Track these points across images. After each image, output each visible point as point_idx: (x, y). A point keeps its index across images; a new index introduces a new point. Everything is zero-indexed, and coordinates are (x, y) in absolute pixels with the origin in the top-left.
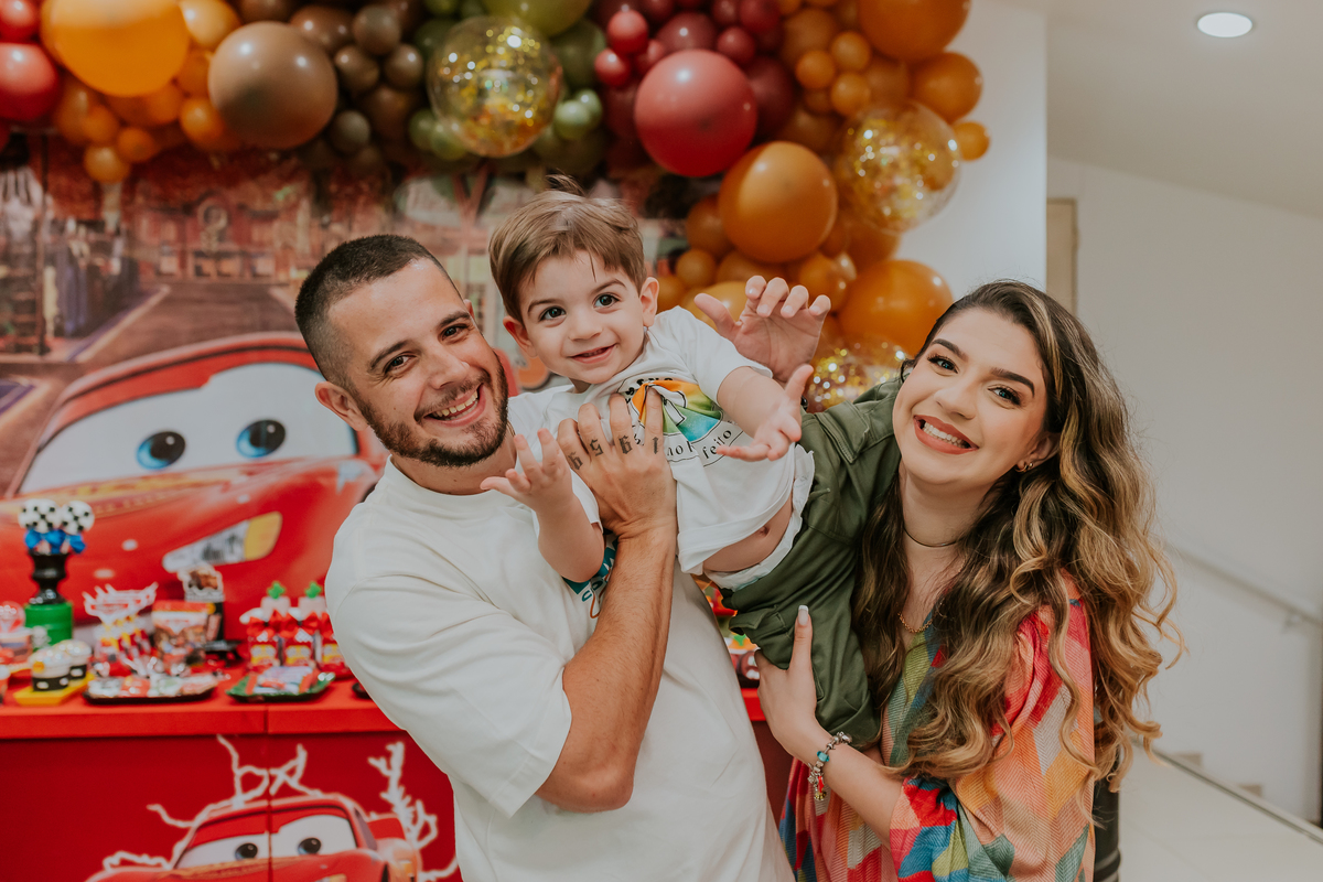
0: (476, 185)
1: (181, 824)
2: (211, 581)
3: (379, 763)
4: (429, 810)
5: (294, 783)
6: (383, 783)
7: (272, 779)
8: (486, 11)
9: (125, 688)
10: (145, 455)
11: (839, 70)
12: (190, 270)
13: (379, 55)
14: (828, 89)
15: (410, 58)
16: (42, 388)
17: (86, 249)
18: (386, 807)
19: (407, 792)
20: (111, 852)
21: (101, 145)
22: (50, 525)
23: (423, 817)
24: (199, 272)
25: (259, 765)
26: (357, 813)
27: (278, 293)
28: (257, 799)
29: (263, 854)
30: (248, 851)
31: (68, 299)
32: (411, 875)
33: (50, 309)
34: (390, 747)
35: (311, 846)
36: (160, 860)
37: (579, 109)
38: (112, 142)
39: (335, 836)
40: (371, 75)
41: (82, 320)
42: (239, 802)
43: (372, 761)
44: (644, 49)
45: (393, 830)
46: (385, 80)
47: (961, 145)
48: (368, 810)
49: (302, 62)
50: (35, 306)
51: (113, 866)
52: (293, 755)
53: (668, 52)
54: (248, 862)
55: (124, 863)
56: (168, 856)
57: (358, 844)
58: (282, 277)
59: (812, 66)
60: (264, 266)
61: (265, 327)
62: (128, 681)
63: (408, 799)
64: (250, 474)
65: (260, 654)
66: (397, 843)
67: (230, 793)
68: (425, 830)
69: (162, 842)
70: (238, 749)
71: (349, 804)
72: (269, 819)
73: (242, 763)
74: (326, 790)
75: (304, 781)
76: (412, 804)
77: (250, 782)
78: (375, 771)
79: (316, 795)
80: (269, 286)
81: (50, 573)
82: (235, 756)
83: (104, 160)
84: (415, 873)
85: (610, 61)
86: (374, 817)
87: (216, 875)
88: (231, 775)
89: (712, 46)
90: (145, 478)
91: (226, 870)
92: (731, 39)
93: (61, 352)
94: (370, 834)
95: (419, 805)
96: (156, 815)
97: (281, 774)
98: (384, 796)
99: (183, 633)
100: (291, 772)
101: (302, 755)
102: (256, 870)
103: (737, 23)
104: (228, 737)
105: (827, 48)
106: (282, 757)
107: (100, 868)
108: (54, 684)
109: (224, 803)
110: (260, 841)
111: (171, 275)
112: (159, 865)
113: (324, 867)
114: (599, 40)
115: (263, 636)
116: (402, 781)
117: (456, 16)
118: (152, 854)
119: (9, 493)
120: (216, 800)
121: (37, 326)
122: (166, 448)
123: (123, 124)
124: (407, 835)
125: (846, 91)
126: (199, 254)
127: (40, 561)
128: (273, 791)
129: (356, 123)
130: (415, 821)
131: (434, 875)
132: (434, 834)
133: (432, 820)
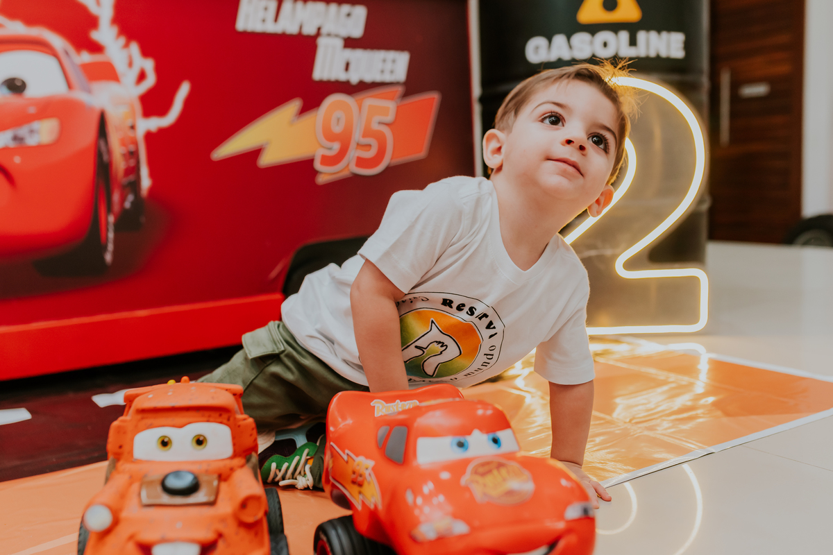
4: (145, 53)
18: (96, 48)
23: (139, 61)
26: (67, 53)
32: (129, 123)
35: (15, 85)
39: (42, 75)
45: (106, 73)
48: (78, 49)
57: (70, 86)
63: (122, 40)
68: (142, 76)
71: (57, 41)
74: (30, 21)
76: (127, 45)
78: (84, 7)
79: (18, 28)
84: (134, 119)
86: (86, 57)
94: (83, 76)
95: (135, 48)
98: (96, 35)
113: (32, 110)
116: (114, 21)
124: (123, 79)
130: (130, 64)
131: (155, 123)
132: (151, 80)
133: (149, 65)
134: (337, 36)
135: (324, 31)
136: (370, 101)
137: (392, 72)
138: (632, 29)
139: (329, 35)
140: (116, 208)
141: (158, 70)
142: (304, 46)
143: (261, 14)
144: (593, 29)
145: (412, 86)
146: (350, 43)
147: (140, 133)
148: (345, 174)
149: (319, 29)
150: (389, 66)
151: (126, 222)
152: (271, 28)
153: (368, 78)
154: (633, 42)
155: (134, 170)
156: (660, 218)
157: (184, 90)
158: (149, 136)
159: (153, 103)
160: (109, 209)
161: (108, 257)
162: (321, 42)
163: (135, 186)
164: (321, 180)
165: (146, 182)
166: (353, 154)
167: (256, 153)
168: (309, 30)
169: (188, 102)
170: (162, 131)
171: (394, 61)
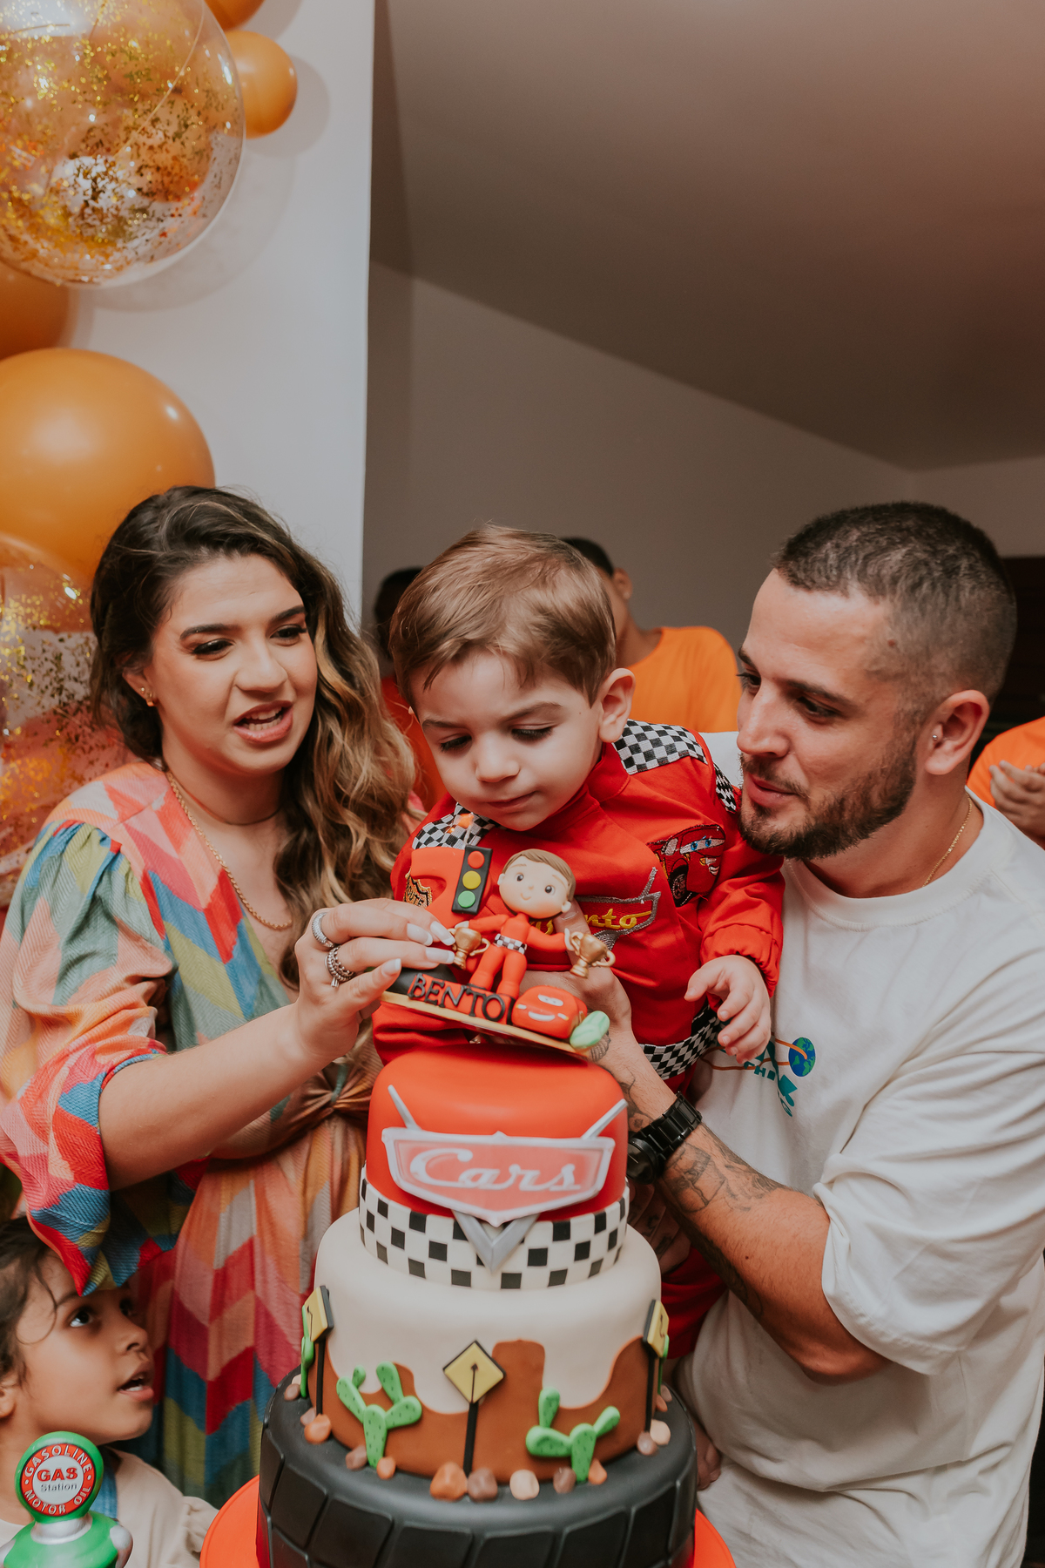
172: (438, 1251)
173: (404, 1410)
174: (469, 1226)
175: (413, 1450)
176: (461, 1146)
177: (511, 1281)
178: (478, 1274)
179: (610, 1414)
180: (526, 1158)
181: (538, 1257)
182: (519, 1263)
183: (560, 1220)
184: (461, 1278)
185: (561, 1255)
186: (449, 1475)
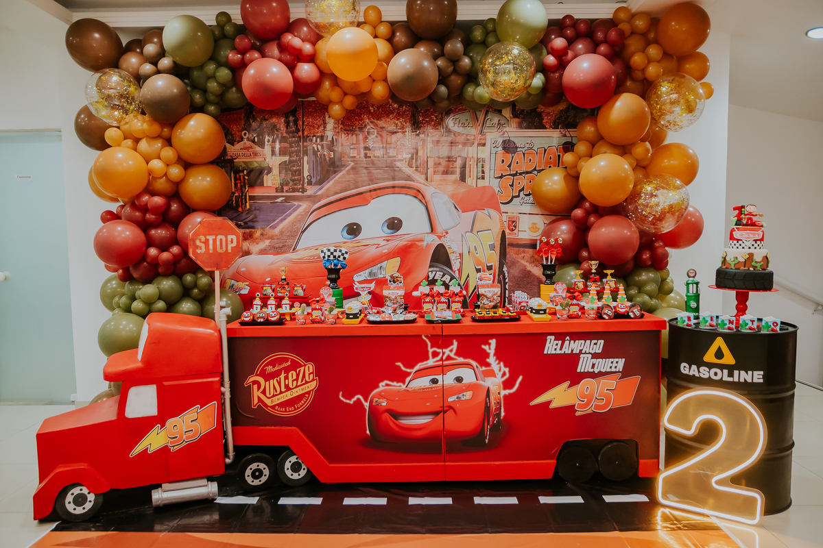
0: (481, 116)
1: (408, 370)
2: (398, 279)
3: (486, 347)
4: (506, 366)
5: (452, 355)
6: (487, 355)
7: (444, 353)
8: (499, 41)
9: (382, 318)
10: (345, 233)
11: (649, 61)
12: (362, 155)
13: (454, 60)
14: (644, 70)
15: (467, 61)
16: (304, 206)
17: (320, 147)
18: (488, 365)
19: (497, 359)
20: (382, 381)
21: (336, 103)
22: (335, 257)
23: (503, 369)
24: (366, 156)
25: (439, 348)
26: (477, 367)
27: (398, 164)
28: (437, 361)
29: (440, 382)
30: (435, 381)
31: (312, 169)
32: (498, 392)
33: (306, 174)
34: (490, 341)
35: (459, 379)
36: (401, 384)
37: (538, 80)
38: (341, 102)
39: (468, 376)
40: (451, 69)
41: (318, 178)
42: (431, 362)
43: (483, 347)
44: (567, 54)
45: (492, 374)
46: (455, 71)
47: (704, 93)
48: (481, 365)
49: (426, 64)
50: (300, 172)
51: (383, 386)
52: (452, 344)
53: (575, 56)
54: (434, 385)
55: (387, 385)
56: (404, 383)
57: (477, 379)
58: (400, 157)
59: (637, 59)
60: (392, 152)
61: (394, 179)
62: (383, 315)
63: (497, 361)
64: (388, 241)
65: (426, 307)
66: (493, 378)
67: (427, 359)
68: (504, 374)
69: (401, 377)
70: (430, 341)
71: (474, 363)
72: (443, 369)
73: (432, 347)
74: (465, 357)
75: (456, 354)
76: (499, 363)
77: (435, 354)
78: (484, 350)
79: (461, 360)
80: (395, 161)
81: (333, 276)
82: (429, 344)
83: (336, 109)
84: (500, 390)
85: (551, 60)
86: (484, 368)
87: (422, 390)
88: (428, 351)
89: (594, 51)
90: (345, 243)
91: (426, 388)
92: (602, 48)
93: (311, 190)
94: (483, 376)
95: (502, 364)
96: (399, 367)
97: (447, 351)
98: (488, 360)
99: (396, 298)
100: (451, 351)
101: (455, 343)
102: (438, 388)
103: (605, 41)
104: (427, 337)
105: (643, 51)
106: (447, 344)
107: (378, 387)
108: (355, 316)
109: (425, 362)
110: (439, 377)
111: (355, 157)
112: (400, 386)
113: (464, 388)
114: (545, 51)
115: (427, 300)
116: (495, 355)
117: (484, 44)
118: (398, 382)
119: (291, 251)
120: (422, 361)
121: (301, 180)
122: (354, 230)
123: (345, 94)
124: (497, 376)
125: (652, 70)
126: (366, 148)
127: (330, 271)
128: (444, 358)
129: (443, 89)
130: (500, 370)
131: (507, 392)
132: (507, 375)
133: (507, 370)
134: (589, 353)
135: (583, 352)
136: (603, 381)
137: (616, 367)
138: (731, 369)
139: (585, 353)
140: (491, 423)
141: (510, 372)
142: (574, 358)
143: (555, 347)
144: (710, 366)
145: (626, 373)
146: (595, 356)
147: (502, 395)
148: (590, 411)
149: (581, 351)
150: (615, 364)
151: (494, 428)
152: (558, 352)
153: (604, 371)
154: (731, 375)
155: (499, 409)
156: (738, 463)
157: (520, 378)
158: (505, 397)
159: (508, 384)
160: (488, 424)
161: (487, 441)
162: (582, 356)
163: (499, 415)
164: (577, 414)
165: (503, 414)
166: (593, 403)
167: (549, 402)
168: (576, 351)
169: (521, 383)
170: (510, 394)
171: (617, 362)
172: (740, 245)
173: (736, 262)
174: (744, 241)
175: (737, 266)
176: (744, 232)
177: (750, 248)
178: (745, 247)
179: (762, 263)
180: (751, 234)
181: (753, 245)
182: (751, 246)
183: (756, 241)
184: (743, 248)
185: (756, 245)
186: (742, 268)
